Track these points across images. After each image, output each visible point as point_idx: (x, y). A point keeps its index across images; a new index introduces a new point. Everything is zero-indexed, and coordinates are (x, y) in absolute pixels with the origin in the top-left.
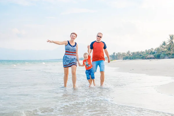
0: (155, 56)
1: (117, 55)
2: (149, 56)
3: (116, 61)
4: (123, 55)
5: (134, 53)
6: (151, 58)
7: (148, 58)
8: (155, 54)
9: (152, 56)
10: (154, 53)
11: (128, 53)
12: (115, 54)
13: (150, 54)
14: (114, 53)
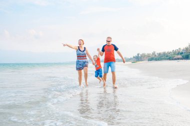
0: (183, 56)
1: (141, 56)
2: (176, 57)
3: (141, 62)
4: (148, 56)
5: (160, 54)
6: (178, 59)
7: (176, 59)
8: (183, 55)
9: (180, 56)
10: (182, 53)
11: (154, 53)
12: (140, 55)
13: (178, 54)
14: (138, 54)
